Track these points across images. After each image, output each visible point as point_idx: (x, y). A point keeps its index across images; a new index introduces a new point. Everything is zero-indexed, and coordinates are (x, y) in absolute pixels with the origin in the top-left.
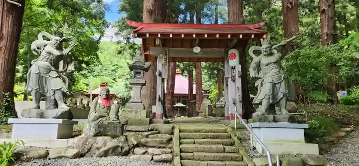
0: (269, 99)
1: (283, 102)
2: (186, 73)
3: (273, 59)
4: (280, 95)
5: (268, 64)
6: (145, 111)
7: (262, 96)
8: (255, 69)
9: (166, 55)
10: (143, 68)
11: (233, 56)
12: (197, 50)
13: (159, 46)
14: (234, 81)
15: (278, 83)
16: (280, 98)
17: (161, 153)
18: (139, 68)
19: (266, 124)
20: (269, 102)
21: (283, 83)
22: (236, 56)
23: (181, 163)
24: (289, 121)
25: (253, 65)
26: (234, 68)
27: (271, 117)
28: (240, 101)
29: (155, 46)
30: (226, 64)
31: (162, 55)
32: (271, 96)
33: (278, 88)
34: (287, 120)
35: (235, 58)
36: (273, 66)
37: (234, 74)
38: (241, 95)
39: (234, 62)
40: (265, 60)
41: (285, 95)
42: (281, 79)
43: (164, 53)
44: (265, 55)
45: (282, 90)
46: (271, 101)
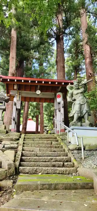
0: (78, 113)
1: (86, 116)
2: (35, 119)
3: (80, 91)
4: (84, 112)
5: (77, 94)
6: (4, 125)
7: (74, 111)
8: (70, 98)
9: (20, 95)
10: (4, 99)
11: (59, 96)
12: (38, 92)
13: (16, 90)
14: (60, 111)
15: (83, 104)
16: (84, 113)
17: (10, 144)
18: (2, 99)
19: (76, 127)
20: (78, 115)
21: (86, 104)
22: (60, 96)
23: (23, 148)
24: (89, 126)
25: (69, 95)
26: (59, 103)
27: (79, 124)
28: (63, 121)
29: (14, 89)
30: (55, 101)
31: (18, 95)
32: (79, 112)
33: (83, 108)
34: (88, 125)
35: (60, 97)
36: (80, 94)
37: (59, 107)
38: (63, 117)
39: (60, 100)
40: (75, 92)
41: (87, 112)
42: (84, 102)
43: (19, 94)
44: (76, 89)
45: (85, 108)
46: (79, 115)
